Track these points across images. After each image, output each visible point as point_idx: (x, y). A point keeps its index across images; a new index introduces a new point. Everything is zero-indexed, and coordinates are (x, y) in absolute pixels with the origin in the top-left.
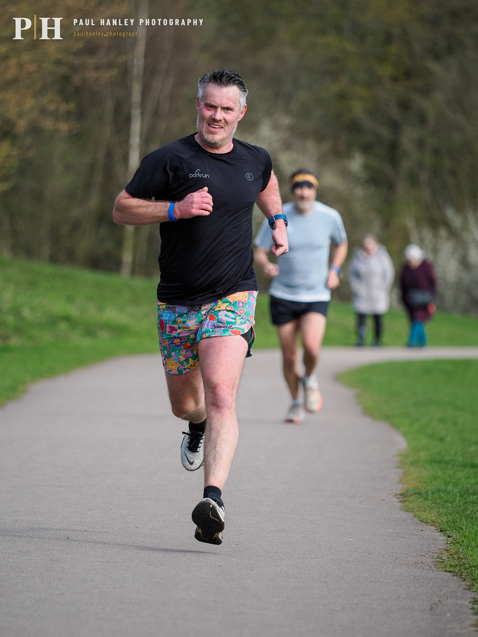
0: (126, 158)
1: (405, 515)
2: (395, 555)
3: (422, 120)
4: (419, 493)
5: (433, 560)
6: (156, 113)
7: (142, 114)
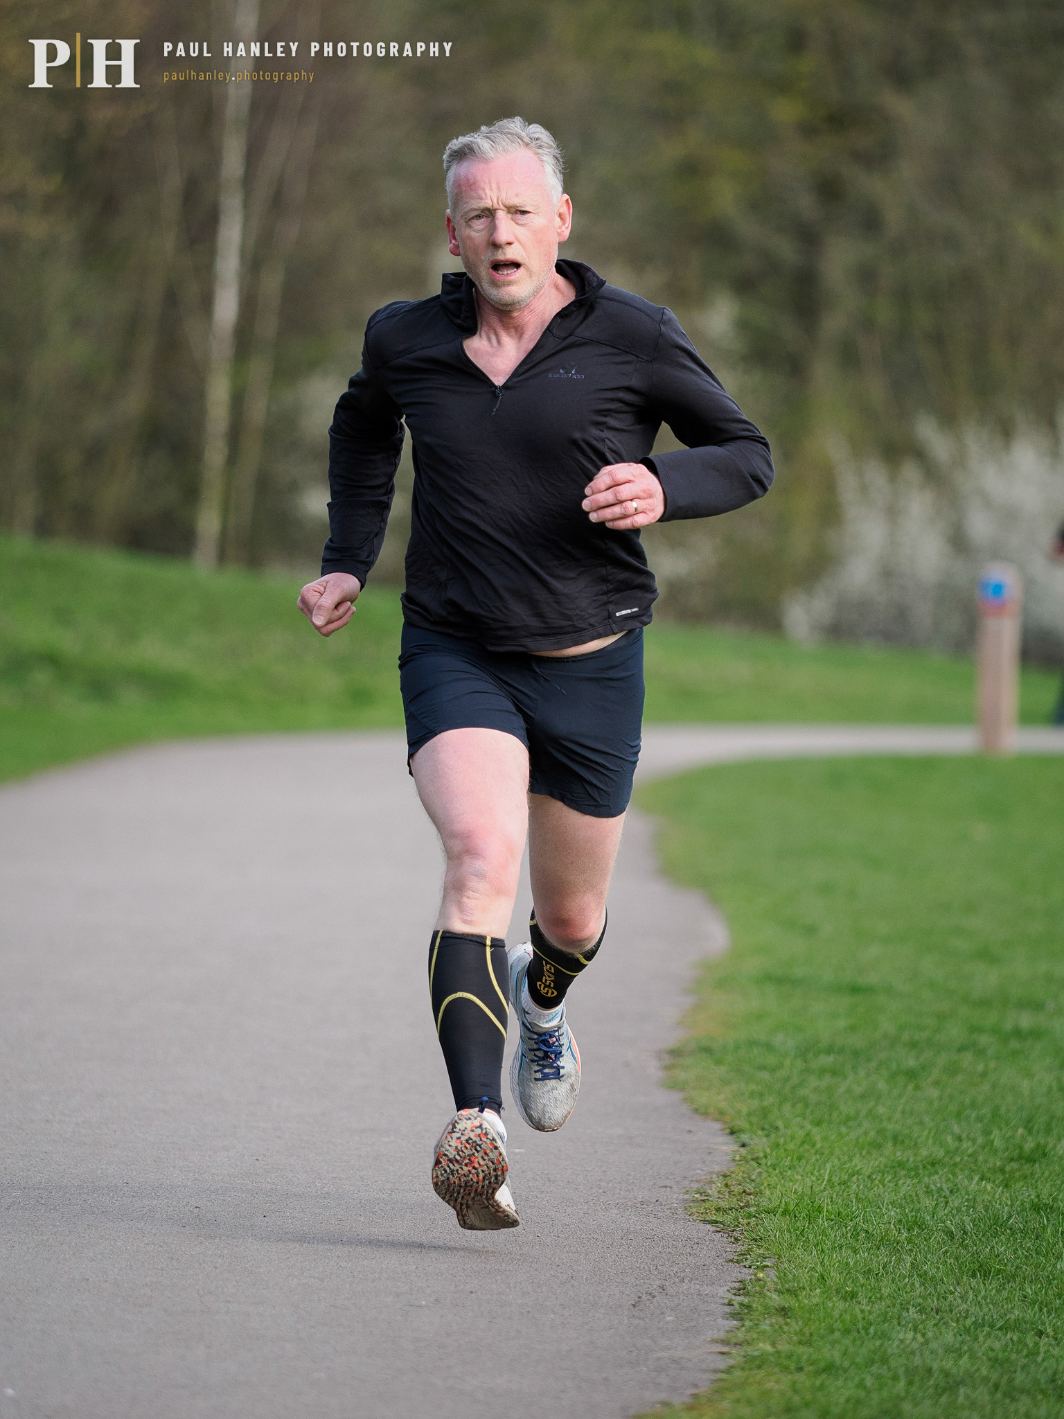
0: (207, 302)
1: (664, 1098)
2: (603, 1184)
3: (871, 222)
4: (707, 1050)
5: (687, 1197)
6: (278, 203)
7: (246, 205)
